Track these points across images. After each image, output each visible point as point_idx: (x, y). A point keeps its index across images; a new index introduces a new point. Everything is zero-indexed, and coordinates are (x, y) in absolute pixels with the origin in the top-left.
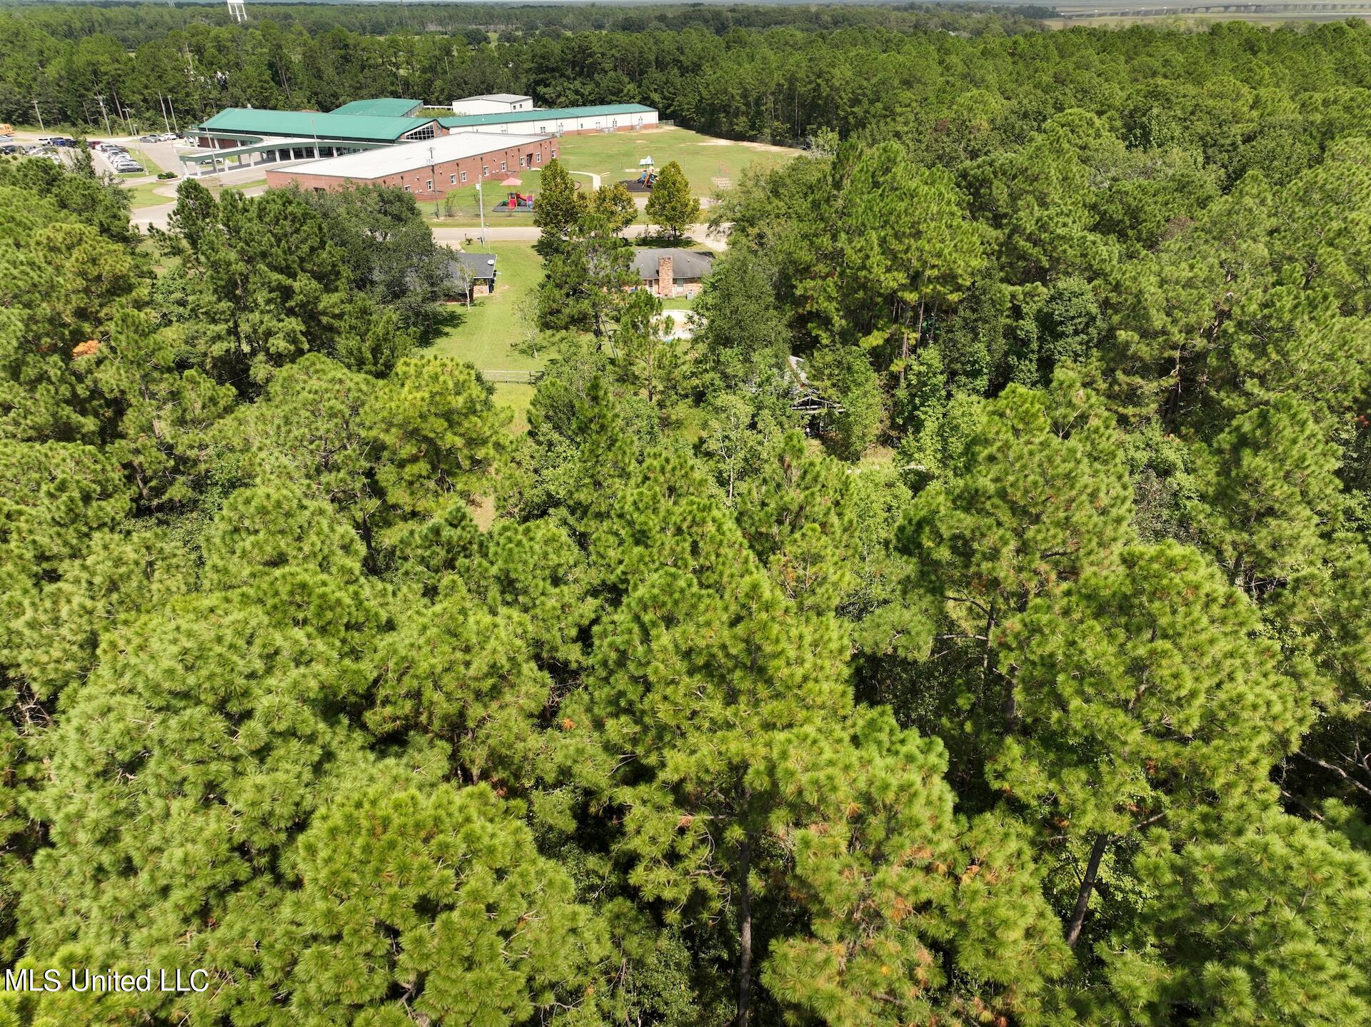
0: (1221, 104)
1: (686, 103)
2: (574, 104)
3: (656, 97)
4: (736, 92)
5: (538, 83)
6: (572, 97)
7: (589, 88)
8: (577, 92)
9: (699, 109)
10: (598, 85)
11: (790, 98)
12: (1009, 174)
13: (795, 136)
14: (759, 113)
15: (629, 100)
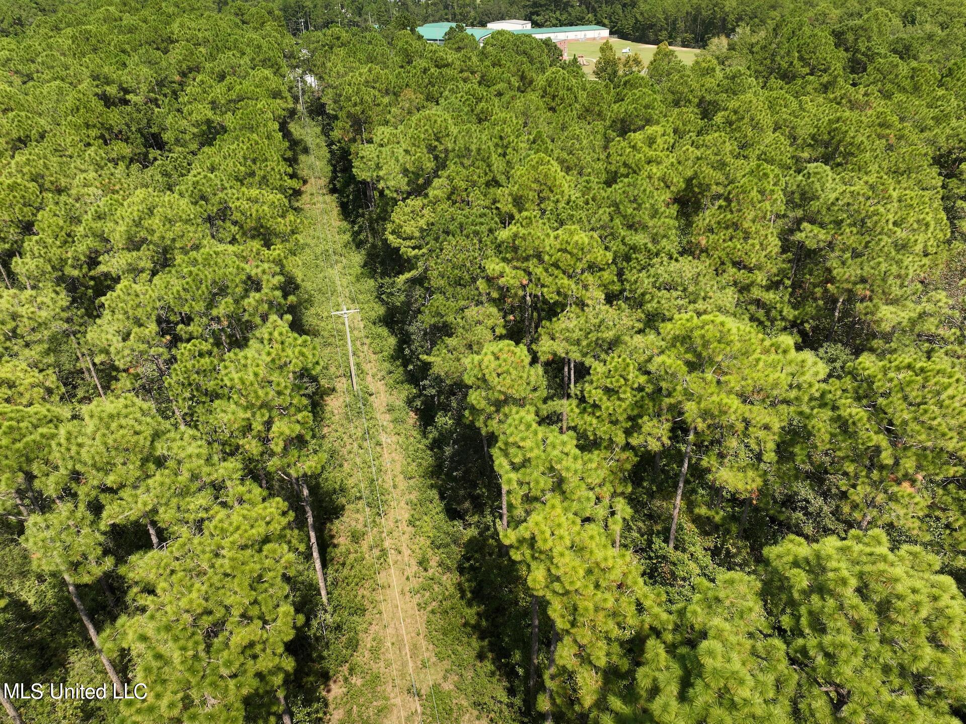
0: (952, 8)
1: (627, 24)
2: (555, 26)
3: (606, 21)
4: (661, 16)
5: (532, 14)
6: (554, 22)
7: (564, 17)
8: (557, 19)
9: (635, 28)
10: (570, 14)
11: (695, 20)
12: (854, 30)
13: (697, 42)
14: (674, 29)
15: (589, 23)
